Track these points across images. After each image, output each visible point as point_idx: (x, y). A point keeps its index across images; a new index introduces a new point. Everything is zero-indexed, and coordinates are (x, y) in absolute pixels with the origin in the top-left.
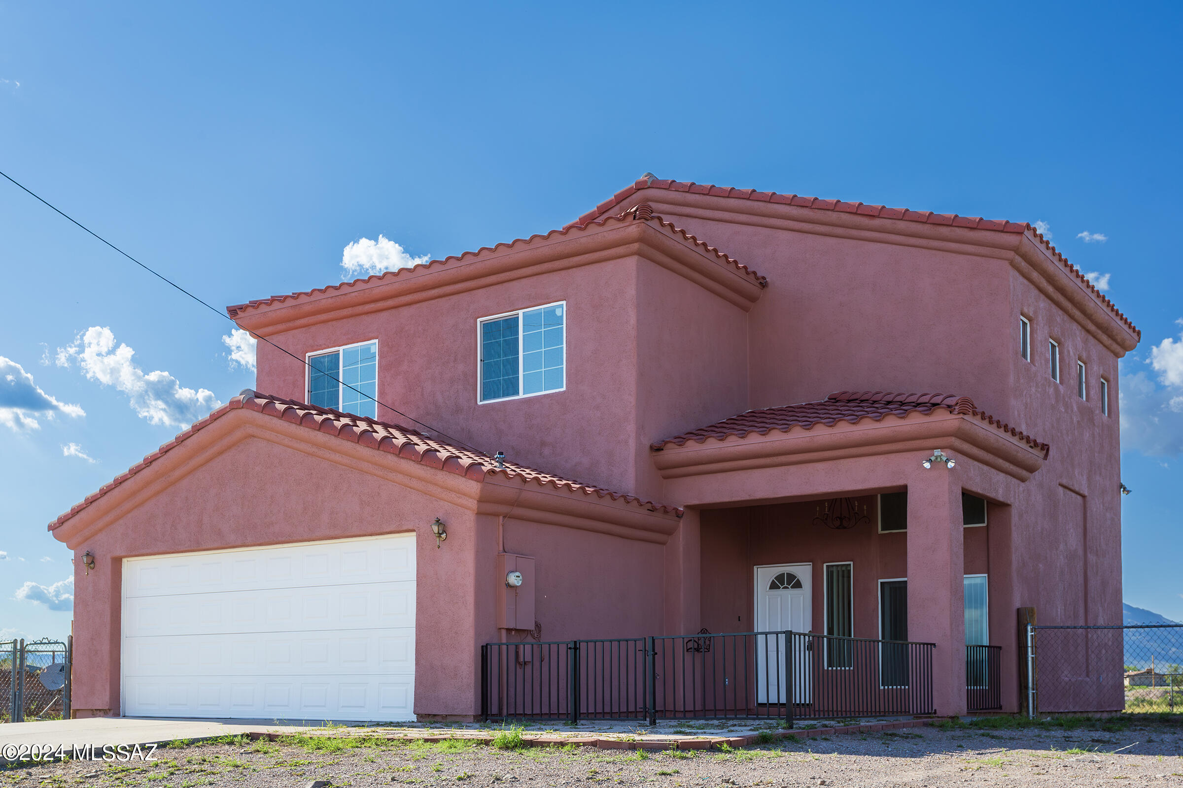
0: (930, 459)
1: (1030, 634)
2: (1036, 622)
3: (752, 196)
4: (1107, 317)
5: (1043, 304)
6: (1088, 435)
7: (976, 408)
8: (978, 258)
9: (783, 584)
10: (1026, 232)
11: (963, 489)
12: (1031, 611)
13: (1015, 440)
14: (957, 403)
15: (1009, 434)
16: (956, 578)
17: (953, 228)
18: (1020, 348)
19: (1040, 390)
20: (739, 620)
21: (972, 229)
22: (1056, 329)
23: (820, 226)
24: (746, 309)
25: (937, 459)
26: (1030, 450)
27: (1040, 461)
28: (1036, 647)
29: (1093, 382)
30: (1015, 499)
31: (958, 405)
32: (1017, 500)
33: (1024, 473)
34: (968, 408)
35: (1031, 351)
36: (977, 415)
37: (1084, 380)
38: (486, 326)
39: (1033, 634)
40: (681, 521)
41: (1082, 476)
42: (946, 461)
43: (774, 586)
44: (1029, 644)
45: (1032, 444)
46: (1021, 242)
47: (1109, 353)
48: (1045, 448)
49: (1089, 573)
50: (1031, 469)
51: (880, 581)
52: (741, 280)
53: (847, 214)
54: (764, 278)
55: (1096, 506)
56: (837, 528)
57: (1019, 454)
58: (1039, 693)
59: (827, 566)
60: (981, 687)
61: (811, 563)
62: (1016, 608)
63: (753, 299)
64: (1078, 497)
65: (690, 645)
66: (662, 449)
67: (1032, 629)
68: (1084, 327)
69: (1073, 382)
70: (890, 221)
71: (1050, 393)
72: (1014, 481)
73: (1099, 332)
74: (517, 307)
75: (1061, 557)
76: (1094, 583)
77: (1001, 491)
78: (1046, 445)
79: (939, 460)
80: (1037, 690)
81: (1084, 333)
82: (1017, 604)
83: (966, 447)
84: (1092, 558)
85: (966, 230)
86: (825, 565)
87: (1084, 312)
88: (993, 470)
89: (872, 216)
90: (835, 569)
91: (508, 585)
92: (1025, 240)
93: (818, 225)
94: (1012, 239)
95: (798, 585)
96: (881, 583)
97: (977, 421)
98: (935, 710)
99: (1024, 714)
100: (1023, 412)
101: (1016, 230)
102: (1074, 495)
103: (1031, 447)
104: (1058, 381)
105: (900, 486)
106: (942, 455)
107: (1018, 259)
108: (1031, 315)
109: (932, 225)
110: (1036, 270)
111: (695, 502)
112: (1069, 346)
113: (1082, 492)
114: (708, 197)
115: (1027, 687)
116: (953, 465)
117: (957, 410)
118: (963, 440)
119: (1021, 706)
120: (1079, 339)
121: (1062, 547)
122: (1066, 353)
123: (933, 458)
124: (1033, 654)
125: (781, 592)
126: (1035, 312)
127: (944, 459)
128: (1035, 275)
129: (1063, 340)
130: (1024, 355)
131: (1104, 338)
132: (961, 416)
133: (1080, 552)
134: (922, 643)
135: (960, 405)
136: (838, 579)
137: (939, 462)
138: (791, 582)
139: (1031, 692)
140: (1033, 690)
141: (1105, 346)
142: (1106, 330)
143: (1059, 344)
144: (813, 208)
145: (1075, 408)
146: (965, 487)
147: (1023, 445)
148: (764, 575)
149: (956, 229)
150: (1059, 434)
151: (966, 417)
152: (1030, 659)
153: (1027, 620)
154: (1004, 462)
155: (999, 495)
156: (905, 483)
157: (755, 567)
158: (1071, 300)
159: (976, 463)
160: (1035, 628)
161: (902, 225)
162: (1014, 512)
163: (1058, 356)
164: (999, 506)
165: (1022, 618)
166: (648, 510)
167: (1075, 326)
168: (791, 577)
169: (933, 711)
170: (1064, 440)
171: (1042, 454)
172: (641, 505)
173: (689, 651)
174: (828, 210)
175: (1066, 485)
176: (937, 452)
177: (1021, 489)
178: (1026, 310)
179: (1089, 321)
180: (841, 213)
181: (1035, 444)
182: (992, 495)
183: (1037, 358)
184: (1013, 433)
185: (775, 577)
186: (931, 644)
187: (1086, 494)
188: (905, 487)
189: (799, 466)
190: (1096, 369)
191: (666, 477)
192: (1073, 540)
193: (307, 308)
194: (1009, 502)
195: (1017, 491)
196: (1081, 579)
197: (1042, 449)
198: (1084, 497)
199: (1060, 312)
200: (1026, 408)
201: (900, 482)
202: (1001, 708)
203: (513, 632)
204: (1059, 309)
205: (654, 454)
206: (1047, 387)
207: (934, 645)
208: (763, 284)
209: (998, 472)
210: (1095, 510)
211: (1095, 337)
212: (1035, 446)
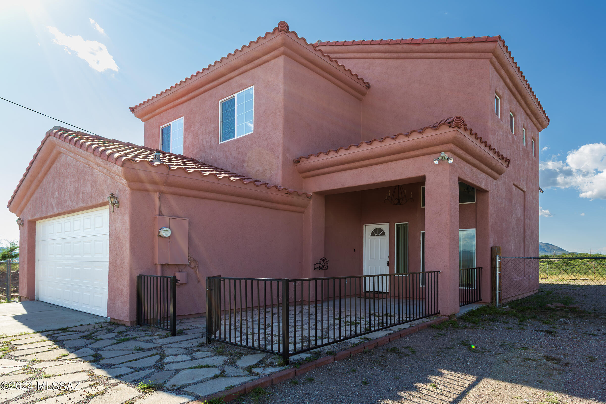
0: (438, 158)
1: (498, 261)
2: (501, 255)
3: (363, 43)
4: (536, 108)
5: (507, 92)
6: (526, 163)
7: (466, 125)
8: (473, 60)
9: (377, 233)
10: (499, 41)
11: (460, 179)
12: (499, 248)
13: (491, 153)
14: (454, 120)
15: (488, 148)
16: (454, 231)
17: (460, 44)
18: (495, 109)
19: (505, 134)
20: (354, 251)
21: (469, 43)
22: (513, 107)
23: (394, 54)
24: (361, 100)
25: (442, 158)
26: (499, 160)
27: (505, 168)
28: (501, 268)
29: (529, 139)
30: (491, 188)
31: (454, 121)
32: (492, 189)
33: (496, 175)
34: (461, 123)
35: (500, 114)
36: (467, 130)
37: (525, 137)
38: (223, 104)
39: (499, 261)
40: (311, 200)
41: (524, 182)
42: (447, 159)
43: (373, 234)
44: (498, 266)
45: (500, 157)
46: (496, 46)
47: (535, 128)
48: (507, 161)
49: (526, 228)
50: (500, 173)
51: (421, 232)
52: (355, 82)
53: (406, 45)
54: (368, 83)
55: (529, 196)
56: (397, 204)
57: (493, 162)
58: (502, 293)
59: (396, 224)
60: (472, 288)
61: (389, 223)
62: (491, 247)
63: (364, 94)
64: (522, 192)
65: (317, 266)
66: (300, 162)
67: (499, 258)
68: (525, 111)
69: (521, 136)
70: (427, 45)
71: (510, 138)
72: (491, 179)
73: (532, 115)
74: (234, 92)
75: (514, 220)
76: (528, 232)
77: (483, 183)
78: (508, 159)
79: (444, 159)
80: (501, 291)
81: (525, 115)
82: (491, 244)
83: (461, 152)
84: (527, 221)
85: (466, 44)
86: (395, 224)
87: (526, 102)
88: (479, 171)
89: (419, 44)
90: (400, 226)
91: (160, 236)
92: (498, 45)
93: (393, 54)
94: (490, 46)
95: (383, 234)
96: (422, 233)
97: (467, 134)
98: (440, 311)
99: (494, 303)
100: (496, 143)
101: (493, 40)
102: (520, 191)
103: (500, 159)
104: (513, 133)
105: (421, 176)
106: (445, 156)
107: (494, 59)
108: (501, 94)
109: (448, 44)
110: (504, 70)
111: (318, 190)
112: (519, 117)
113: (523, 189)
114: (343, 46)
115: (495, 289)
116: (452, 161)
117: (454, 124)
118: (459, 147)
119: (492, 298)
120: (523, 116)
121: (514, 215)
122: (517, 120)
123: (440, 158)
124: (499, 272)
125: (376, 237)
126: (503, 94)
127: (447, 158)
128: (503, 73)
129: (516, 113)
130: (497, 114)
131: (534, 119)
132: (456, 128)
133: (522, 218)
134: (430, 272)
135: (455, 121)
136: (402, 231)
137: (444, 160)
138: (381, 232)
139: (498, 292)
140: (499, 291)
141: (534, 124)
142: (535, 115)
143: (514, 116)
144: (391, 44)
145: (521, 149)
146: (461, 177)
147: (495, 156)
148: (368, 229)
149: (461, 44)
150: (514, 159)
151: (459, 130)
152: (498, 274)
153: (496, 253)
154: (485, 166)
155: (482, 185)
156: (424, 174)
157: (364, 225)
158: (520, 93)
159: (468, 165)
160: (500, 258)
161: (433, 47)
162: (490, 195)
163: (513, 122)
164: (483, 192)
165: (494, 252)
166: (285, 193)
167: (521, 109)
168: (381, 230)
169: (438, 312)
170: (516, 163)
171: (506, 164)
172: (279, 190)
173: (316, 269)
174: (397, 44)
175: (516, 185)
176: (442, 154)
177: (494, 183)
178: (498, 91)
179: (528, 108)
180: (403, 45)
181: (502, 158)
182: (478, 184)
183: (503, 117)
184: (490, 148)
185: (373, 230)
186: (437, 272)
187: (525, 190)
188: (424, 177)
189: (368, 167)
190: (530, 134)
191: (305, 177)
192: (519, 212)
193: (156, 104)
194: (487, 190)
195: (492, 184)
196: (522, 231)
197: (506, 161)
198: (524, 192)
199: (515, 100)
200: (497, 141)
201: (422, 174)
202: (481, 300)
203: (166, 266)
204: (514, 98)
205: (296, 164)
206: (508, 134)
207: (439, 271)
208: (368, 86)
209: (481, 172)
210: (529, 198)
211: (530, 118)
212: (502, 159)
